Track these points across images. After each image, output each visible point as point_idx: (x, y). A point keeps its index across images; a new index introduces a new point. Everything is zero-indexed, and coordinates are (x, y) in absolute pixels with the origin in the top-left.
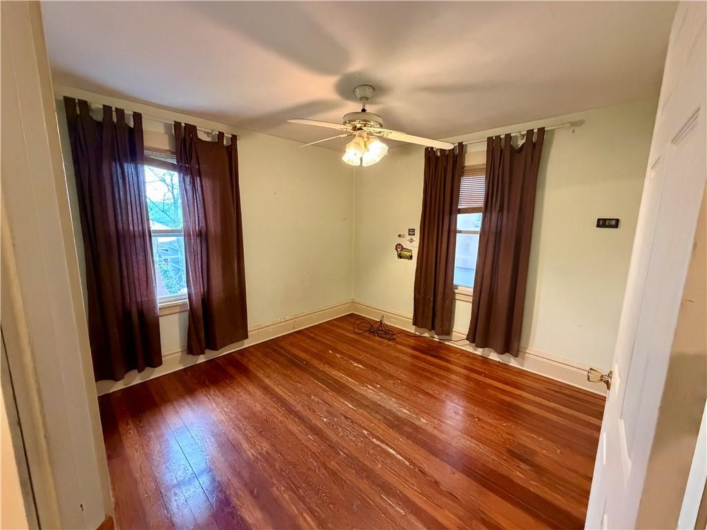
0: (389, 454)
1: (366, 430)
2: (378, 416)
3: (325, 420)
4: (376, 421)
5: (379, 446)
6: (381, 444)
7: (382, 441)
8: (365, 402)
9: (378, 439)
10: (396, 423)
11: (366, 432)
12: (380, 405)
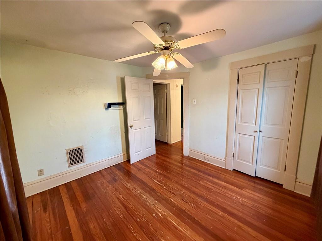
0: (157, 181)
1: (165, 188)
2: (159, 194)
3: (183, 193)
4: (160, 192)
5: (160, 183)
6: (160, 184)
7: (159, 184)
8: (165, 202)
9: (160, 185)
10: (151, 191)
11: (165, 187)
12: (156, 200)
